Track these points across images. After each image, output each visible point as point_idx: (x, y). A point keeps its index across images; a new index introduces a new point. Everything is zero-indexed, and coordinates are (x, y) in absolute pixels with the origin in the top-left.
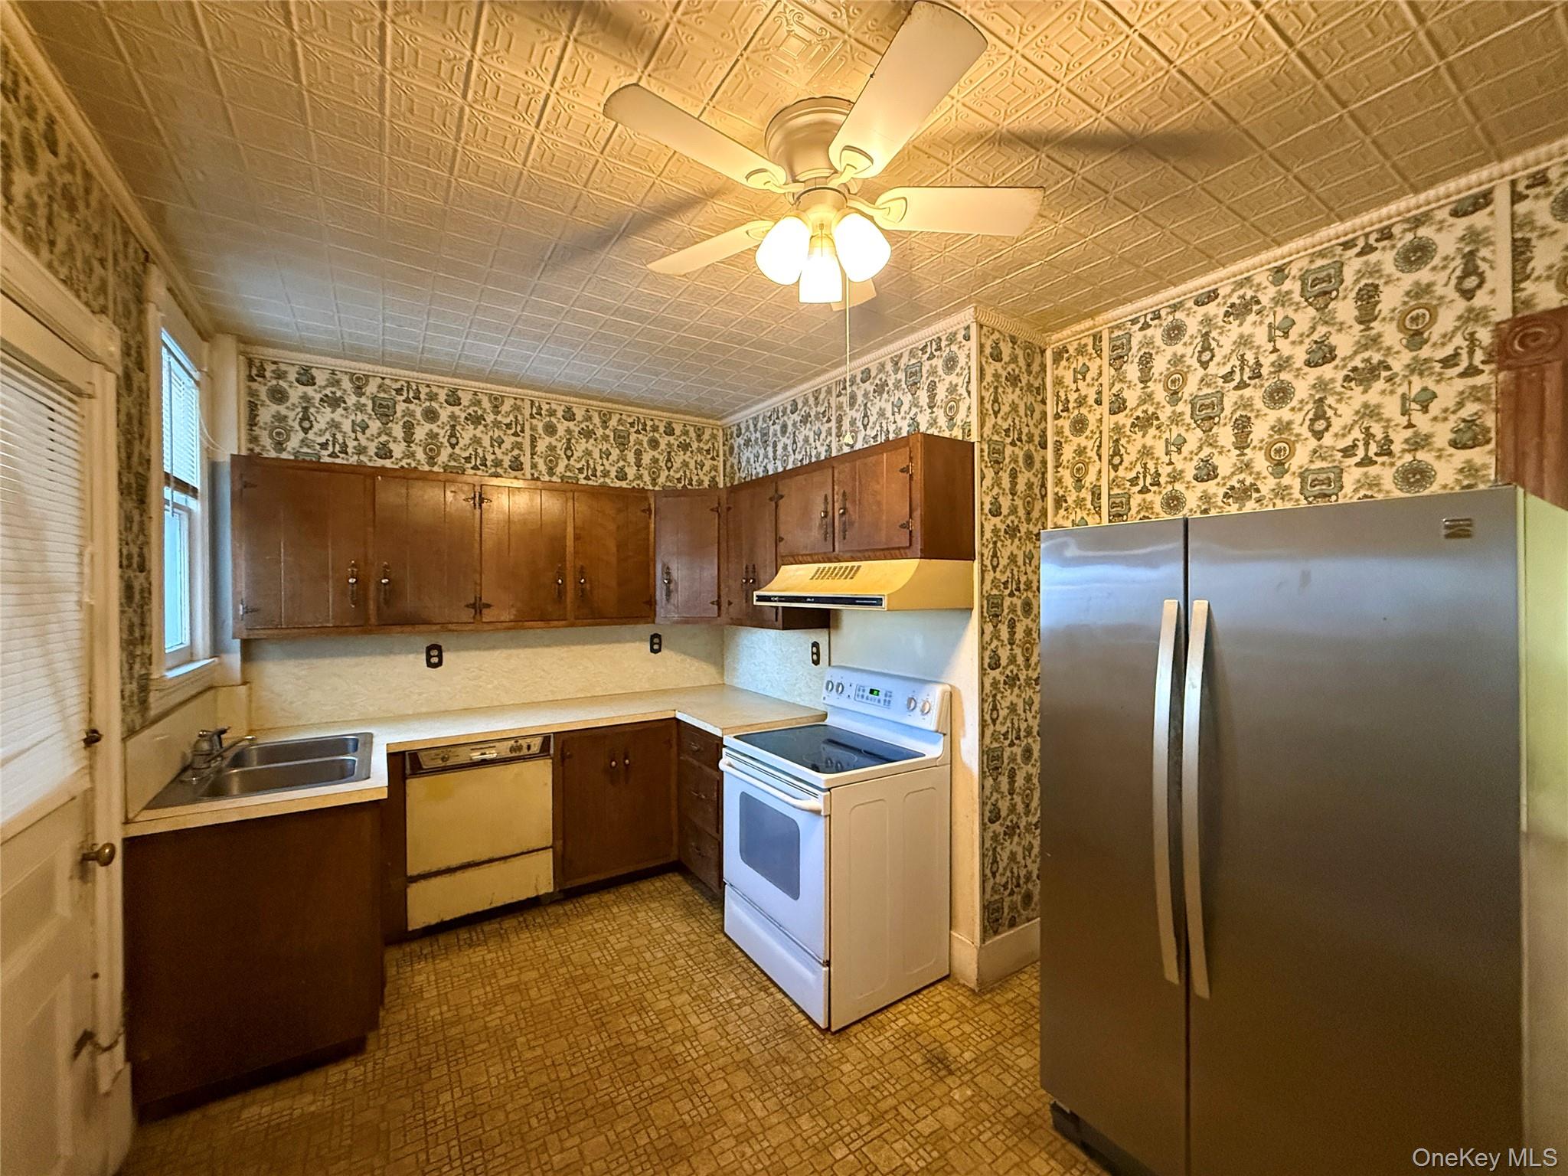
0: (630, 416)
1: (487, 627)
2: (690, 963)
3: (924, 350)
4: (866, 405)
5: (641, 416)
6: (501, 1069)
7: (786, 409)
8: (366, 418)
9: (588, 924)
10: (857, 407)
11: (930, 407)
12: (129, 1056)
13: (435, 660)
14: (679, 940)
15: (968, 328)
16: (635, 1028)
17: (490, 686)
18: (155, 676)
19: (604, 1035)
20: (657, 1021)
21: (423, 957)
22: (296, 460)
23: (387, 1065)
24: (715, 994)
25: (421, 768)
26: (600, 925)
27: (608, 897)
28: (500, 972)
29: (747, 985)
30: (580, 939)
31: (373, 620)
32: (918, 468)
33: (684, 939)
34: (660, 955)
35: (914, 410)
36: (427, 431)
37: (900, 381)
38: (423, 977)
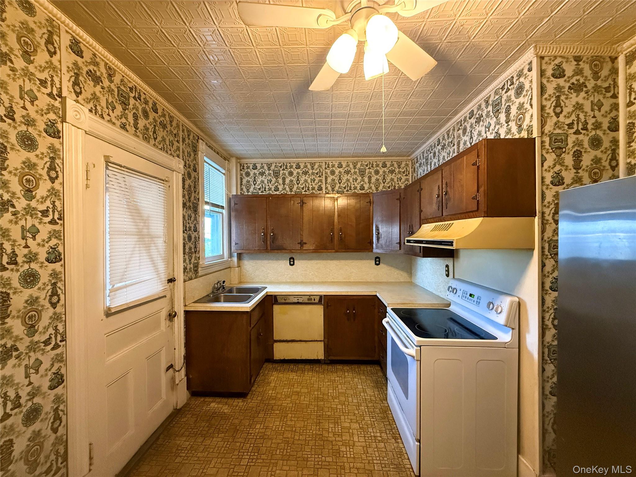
0: (366, 162)
1: (305, 251)
2: (366, 410)
3: (503, 88)
4: (471, 131)
5: (371, 162)
6: (278, 424)
7: (435, 144)
8: (271, 178)
9: (334, 377)
10: (467, 134)
11: (506, 123)
12: (187, 375)
13: (292, 263)
14: (366, 397)
15: (531, 63)
16: (330, 430)
17: (310, 274)
18: (201, 263)
19: (318, 427)
20: (340, 431)
21: (277, 370)
22: (252, 195)
23: (250, 405)
24: (370, 430)
25: (278, 302)
26: (338, 378)
27: (346, 368)
28: (296, 386)
29: (388, 432)
30: (328, 382)
31: (269, 248)
32: (483, 162)
33: (369, 397)
34: (355, 401)
35: (497, 127)
36: (289, 180)
37: (489, 111)
38: (273, 378)
